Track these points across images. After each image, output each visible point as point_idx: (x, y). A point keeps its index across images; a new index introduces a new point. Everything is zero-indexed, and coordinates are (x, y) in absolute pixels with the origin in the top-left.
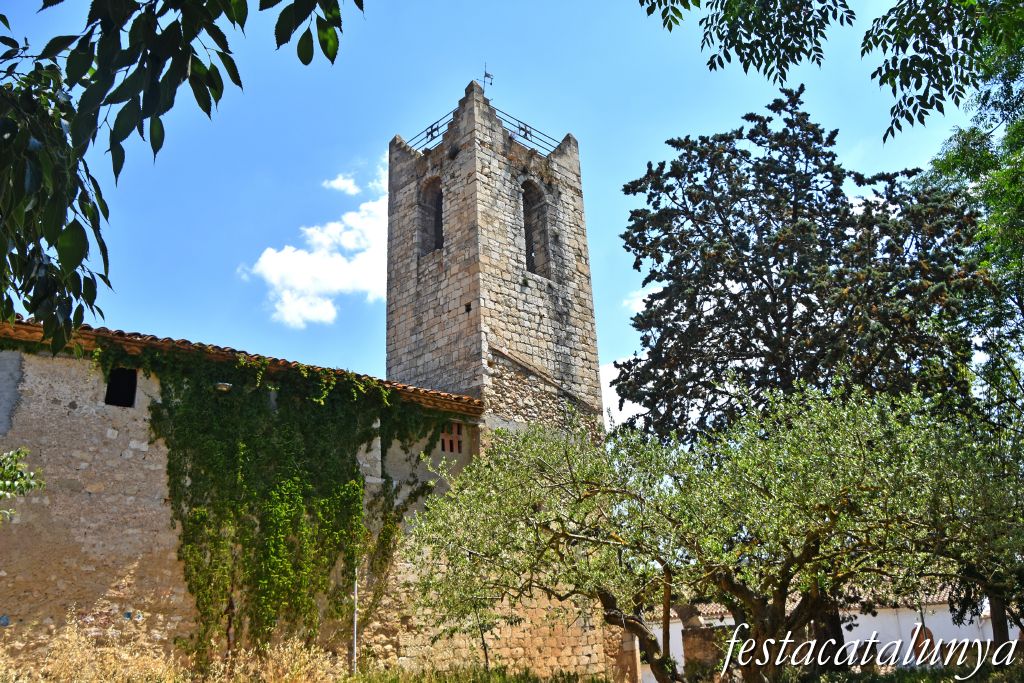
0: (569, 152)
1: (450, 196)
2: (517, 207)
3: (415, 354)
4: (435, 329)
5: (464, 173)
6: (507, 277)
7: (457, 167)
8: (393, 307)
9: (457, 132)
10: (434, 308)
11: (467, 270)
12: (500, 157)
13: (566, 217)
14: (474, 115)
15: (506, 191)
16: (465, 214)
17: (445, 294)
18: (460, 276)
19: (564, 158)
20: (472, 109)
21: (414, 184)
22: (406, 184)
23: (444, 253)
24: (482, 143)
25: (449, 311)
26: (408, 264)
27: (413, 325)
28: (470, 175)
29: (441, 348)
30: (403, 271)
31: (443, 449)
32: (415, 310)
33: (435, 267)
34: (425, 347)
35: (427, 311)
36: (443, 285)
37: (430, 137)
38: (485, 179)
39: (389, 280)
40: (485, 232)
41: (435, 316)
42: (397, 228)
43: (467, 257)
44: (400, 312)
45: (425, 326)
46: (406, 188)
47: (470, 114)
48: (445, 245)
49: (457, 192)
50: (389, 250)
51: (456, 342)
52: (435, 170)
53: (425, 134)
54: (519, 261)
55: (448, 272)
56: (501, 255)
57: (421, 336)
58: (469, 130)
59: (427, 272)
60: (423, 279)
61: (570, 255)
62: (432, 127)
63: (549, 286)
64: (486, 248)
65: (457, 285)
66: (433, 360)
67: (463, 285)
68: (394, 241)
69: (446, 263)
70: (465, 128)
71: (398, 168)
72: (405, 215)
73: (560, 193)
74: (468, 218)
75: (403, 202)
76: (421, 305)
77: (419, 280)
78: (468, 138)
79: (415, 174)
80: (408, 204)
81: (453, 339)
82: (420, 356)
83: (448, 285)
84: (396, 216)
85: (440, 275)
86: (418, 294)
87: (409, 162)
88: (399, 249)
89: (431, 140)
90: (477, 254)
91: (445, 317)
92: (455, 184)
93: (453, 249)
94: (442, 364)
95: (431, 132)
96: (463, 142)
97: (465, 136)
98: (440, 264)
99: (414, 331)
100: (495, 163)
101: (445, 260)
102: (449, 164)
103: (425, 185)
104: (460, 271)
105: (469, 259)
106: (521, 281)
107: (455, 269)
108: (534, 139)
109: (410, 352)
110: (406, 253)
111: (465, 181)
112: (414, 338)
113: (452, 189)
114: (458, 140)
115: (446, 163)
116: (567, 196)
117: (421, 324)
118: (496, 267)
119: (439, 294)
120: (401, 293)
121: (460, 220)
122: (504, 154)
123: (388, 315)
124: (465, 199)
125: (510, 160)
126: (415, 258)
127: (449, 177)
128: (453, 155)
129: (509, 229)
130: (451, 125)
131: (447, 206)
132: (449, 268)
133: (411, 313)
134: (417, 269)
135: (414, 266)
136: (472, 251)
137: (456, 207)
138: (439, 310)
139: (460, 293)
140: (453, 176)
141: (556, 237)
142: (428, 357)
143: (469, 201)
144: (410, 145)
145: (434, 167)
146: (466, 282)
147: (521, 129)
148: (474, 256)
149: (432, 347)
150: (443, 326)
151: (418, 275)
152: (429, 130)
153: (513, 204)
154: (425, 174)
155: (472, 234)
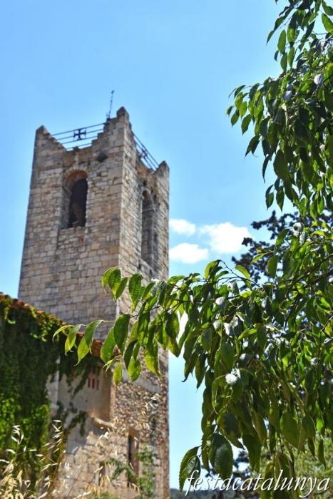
0: (165, 175)
1: (95, 189)
2: (139, 210)
3: (49, 303)
4: (72, 288)
5: (111, 175)
6: (132, 260)
7: (103, 169)
8: (29, 262)
9: (107, 142)
10: (72, 272)
11: (107, 249)
12: (134, 169)
13: (160, 223)
14: (123, 133)
15: (135, 196)
16: (109, 207)
17: (83, 263)
18: (100, 252)
19: (163, 179)
20: (122, 129)
21: (60, 170)
22: (51, 168)
23: (86, 231)
24: (126, 157)
25: (87, 277)
26: (49, 231)
27: (48, 280)
28: (115, 178)
29: (76, 304)
30: (42, 235)
31: (89, 385)
32: (52, 268)
33: (76, 239)
34: (61, 299)
35: (64, 272)
36: (82, 256)
37: (77, 137)
38: (126, 185)
39: (27, 240)
40: (123, 224)
41: (72, 278)
42: (38, 200)
43: (108, 239)
44: (36, 267)
45: (61, 283)
46: (51, 171)
47: (119, 132)
48: (87, 225)
49: (103, 188)
50: (29, 216)
51: (92, 301)
52: (82, 165)
53: (72, 134)
54: (138, 250)
55: (88, 247)
56: (130, 243)
57: (57, 290)
58: (118, 143)
59: (67, 242)
60: (63, 247)
61: (161, 251)
62: (79, 130)
63: (151, 271)
64: (123, 237)
65: (97, 258)
66: (67, 311)
67: (102, 259)
68: (35, 210)
69: (87, 240)
70: (114, 142)
71: (44, 153)
72: (48, 193)
73: (159, 204)
74: (112, 210)
75: (48, 181)
76: (59, 266)
77: (58, 247)
78: (116, 150)
79: (61, 162)
80: (51, 184)
81: (89, 299)
82: (54, 306)
83: (87, 257)
84: (38, 190)
85: (81, 247)
86: (56, 257)
87: (55, 152)
88: (39, 217)
89: (78, 140)
90: (118, 239)
91: (82, 280)
92: (100, 181)
93: (95, 230)
94: (76, 316)
95: (79, 134)
96: (111, 151)
97: (114, 147)
98: (81, 239)
99: (48, 285)
100: (131, 174)
101: (86, 237)
102: (96, 165)
103: (69, 174)
104: (100, 248)
105: (110, 241)
106: (138, 265)
107: (95, 245)
108: (149, 161)
109: (43, 301)
110: (46, 222)
111: (111, 182)
112: (49, 290)
113: (98, 185)
114: (106, 148)
115: (93, 163)
116: (162, 207)
117: (57, 281)
118: (127, 252)
119: (78, 262)
120: (39, 252)
121: (103, 210)
122: (136, 168)
123: (22, 267)
124: (109, 195)
125: (139, 173)
126: (56, 228)
127: (95, 175)
128: (102, 158)
129: (135, 225)
130: (100, 135)
131: (91, 196)
132: (90, 244)
133: (47, 270)
134: (58, 237)
135: (54, 234)
136: (113, 236)
137: (101, 200)
138: (76, 274)
139: (99, 265)
140: (99, 175)
141: (156, 236)
142: (61, 308)
143: (113, 198)
144: (56, 137)
145: (81, 163)
146: (105, 258)
147: (143, 151)
148: (115, 241)
149: (66, 301)
150: (79, 287)
151: (58, 242)
152: (77, 132)
153: (138, 206)
154: (71, 166)
155: (114, 224)
